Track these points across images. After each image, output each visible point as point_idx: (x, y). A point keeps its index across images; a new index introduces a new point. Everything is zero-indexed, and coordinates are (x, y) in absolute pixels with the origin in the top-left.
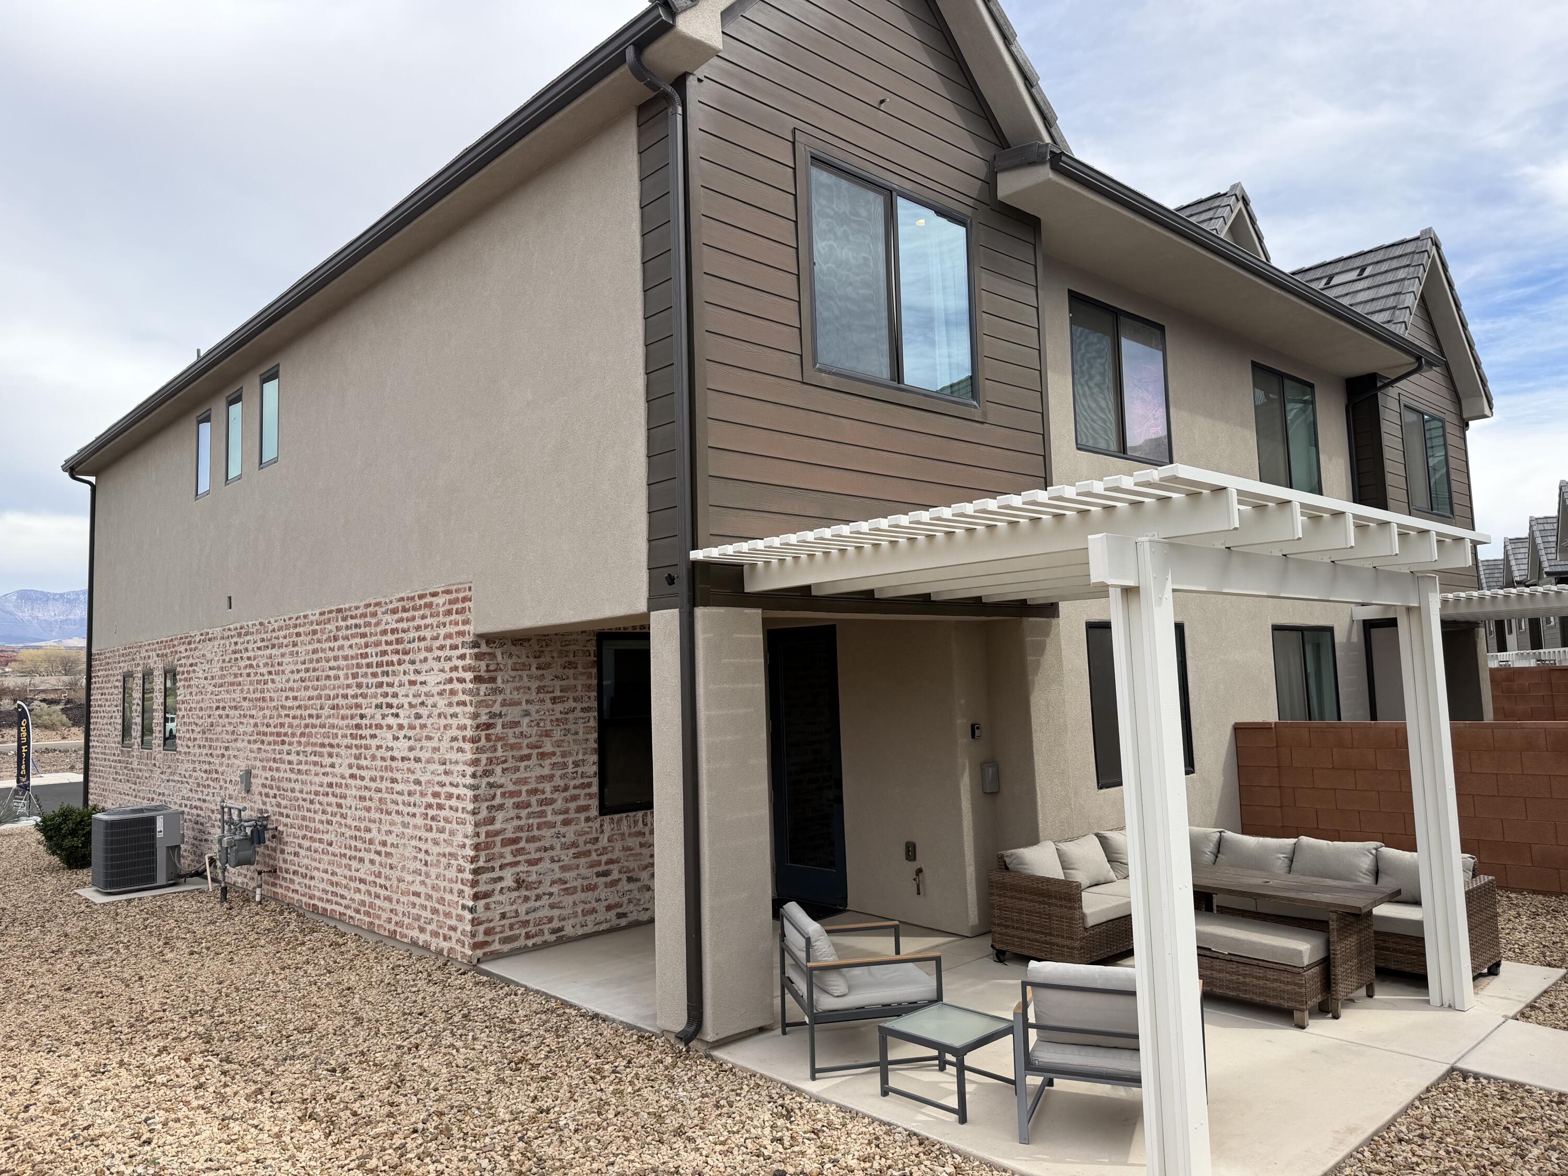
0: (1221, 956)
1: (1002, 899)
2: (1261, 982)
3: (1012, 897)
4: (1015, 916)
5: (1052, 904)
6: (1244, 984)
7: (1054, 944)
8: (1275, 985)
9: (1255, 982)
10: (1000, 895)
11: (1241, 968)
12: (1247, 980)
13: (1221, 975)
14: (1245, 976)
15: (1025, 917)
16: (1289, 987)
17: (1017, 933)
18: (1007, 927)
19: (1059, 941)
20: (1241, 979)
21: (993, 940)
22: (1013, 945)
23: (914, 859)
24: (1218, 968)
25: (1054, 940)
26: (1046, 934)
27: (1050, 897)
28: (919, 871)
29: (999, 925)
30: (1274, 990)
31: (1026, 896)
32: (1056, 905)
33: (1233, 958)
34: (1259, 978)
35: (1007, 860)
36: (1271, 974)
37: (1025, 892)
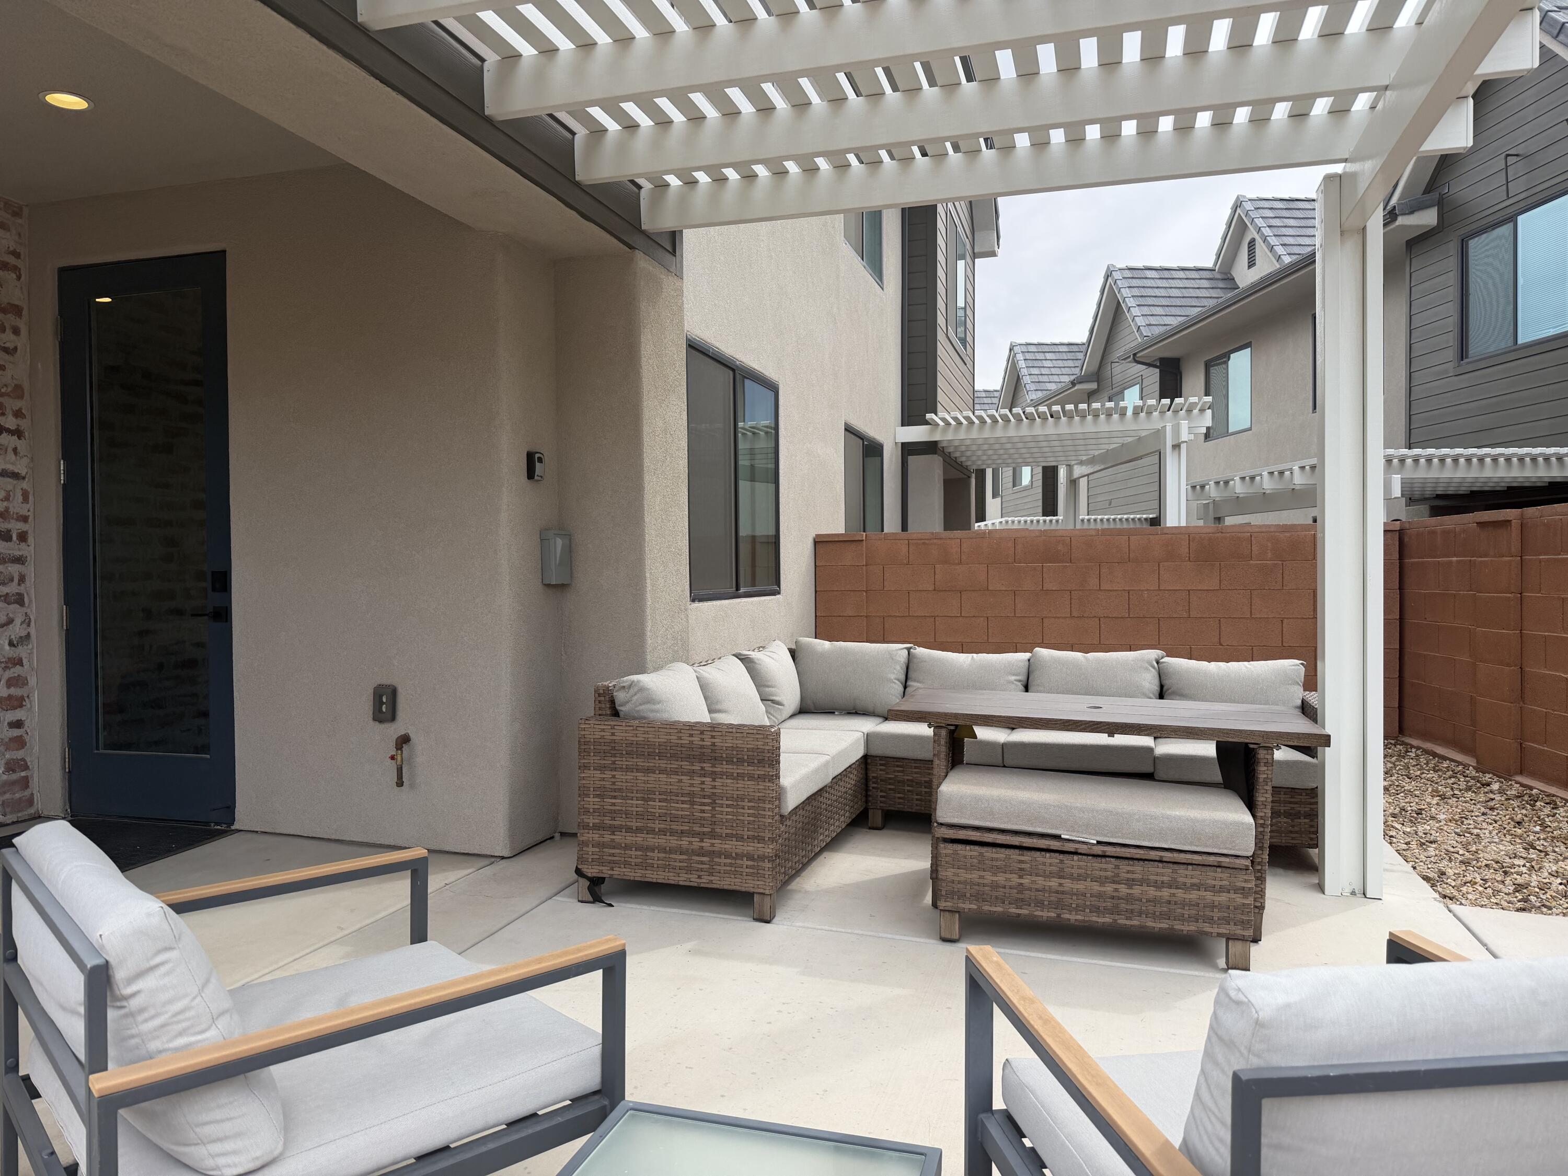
0: (1083, 849)
1: (608, 774)
2: (1165, 893)
3: (628, 769)
4: (635, 805)
5: (722, 774)
6: (1129, 899)
7: (720, 854)
8: (1194, 895)
9: (1152, 892)
10: (602, 768)
11: (1124, 866)
12: (1136, 891)
13: (1080, 886)
14: (1130, 883)
15: (656, 806)
16: (1223, 898)
17: (639, 839)
18: (613, 829)
19: (730, 846)
20: (1123, 889)
21: (580, 859)
22: (626, 864)
23: (393, 718)
24: (1075, 871)
25: (718, 845)
26: (702, 836)
27: (715, 759)
28: (404, 741)
29: (596, 827)
30: (1191, 904)
31: (663, 764)
32: (730, 776)
33: (1110, 850)
34: (1159, 886)
35: (620, 696)
36: (1186, 875)
37: (661, 756)
